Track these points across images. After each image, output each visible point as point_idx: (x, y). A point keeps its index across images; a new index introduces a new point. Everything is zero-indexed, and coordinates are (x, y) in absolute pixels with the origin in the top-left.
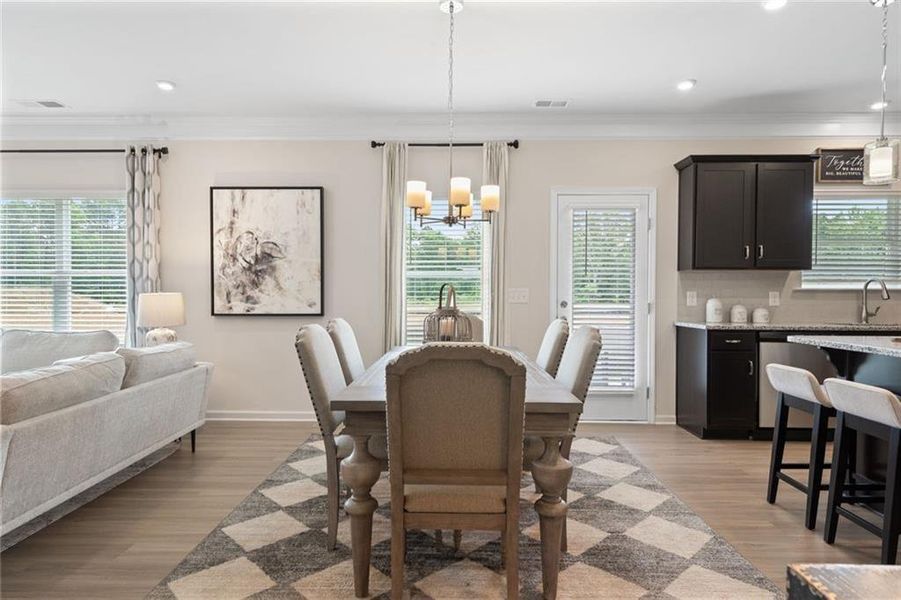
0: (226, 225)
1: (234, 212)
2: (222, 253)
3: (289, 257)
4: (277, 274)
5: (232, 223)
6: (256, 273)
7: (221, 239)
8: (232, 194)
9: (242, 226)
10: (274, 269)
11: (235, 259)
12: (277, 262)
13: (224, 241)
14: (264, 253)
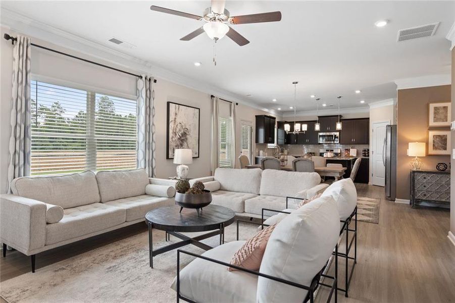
0: (173, 119)
1: (176, 114)
2: (172, 131)
3: (191, 135)
4: (188, 141)
5: (175, 119)
6: (182, 140)
7: (171, 125)
8: (176, 106)
9: (178, 121)
10: (187, 139)
11: (176, 134)
12: (188, 136)
13: (173, 126)
14: (184, 132)
